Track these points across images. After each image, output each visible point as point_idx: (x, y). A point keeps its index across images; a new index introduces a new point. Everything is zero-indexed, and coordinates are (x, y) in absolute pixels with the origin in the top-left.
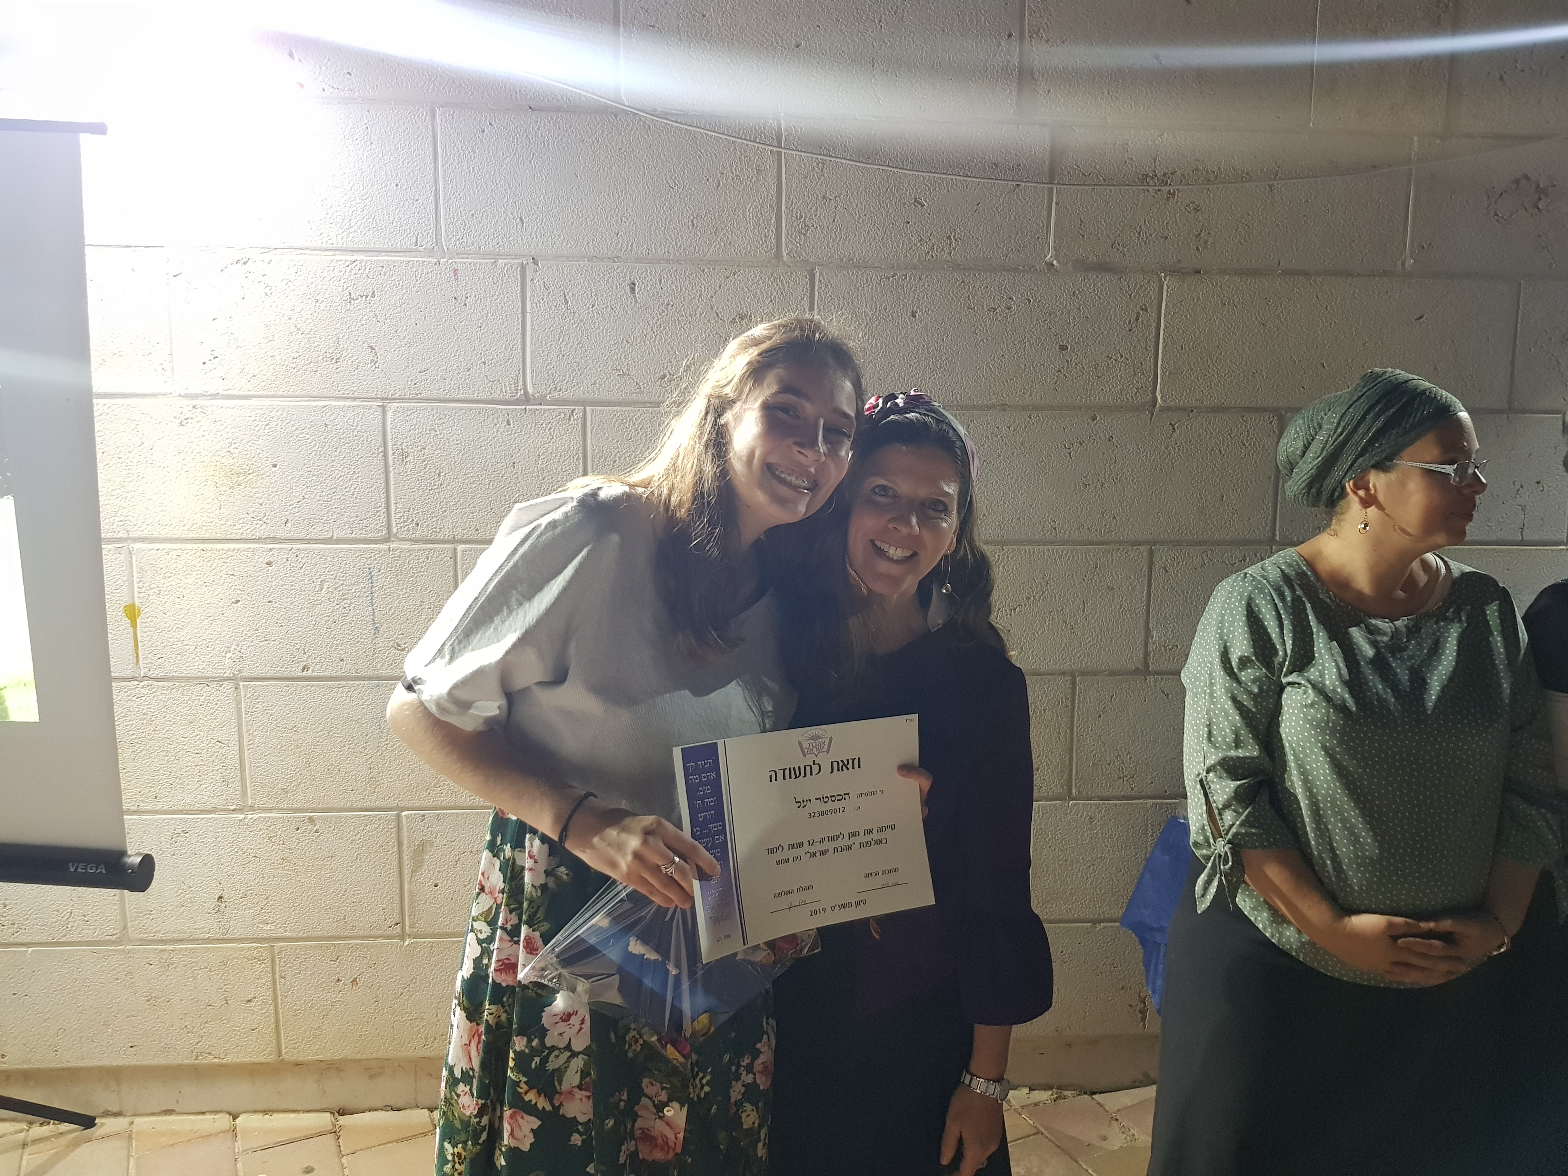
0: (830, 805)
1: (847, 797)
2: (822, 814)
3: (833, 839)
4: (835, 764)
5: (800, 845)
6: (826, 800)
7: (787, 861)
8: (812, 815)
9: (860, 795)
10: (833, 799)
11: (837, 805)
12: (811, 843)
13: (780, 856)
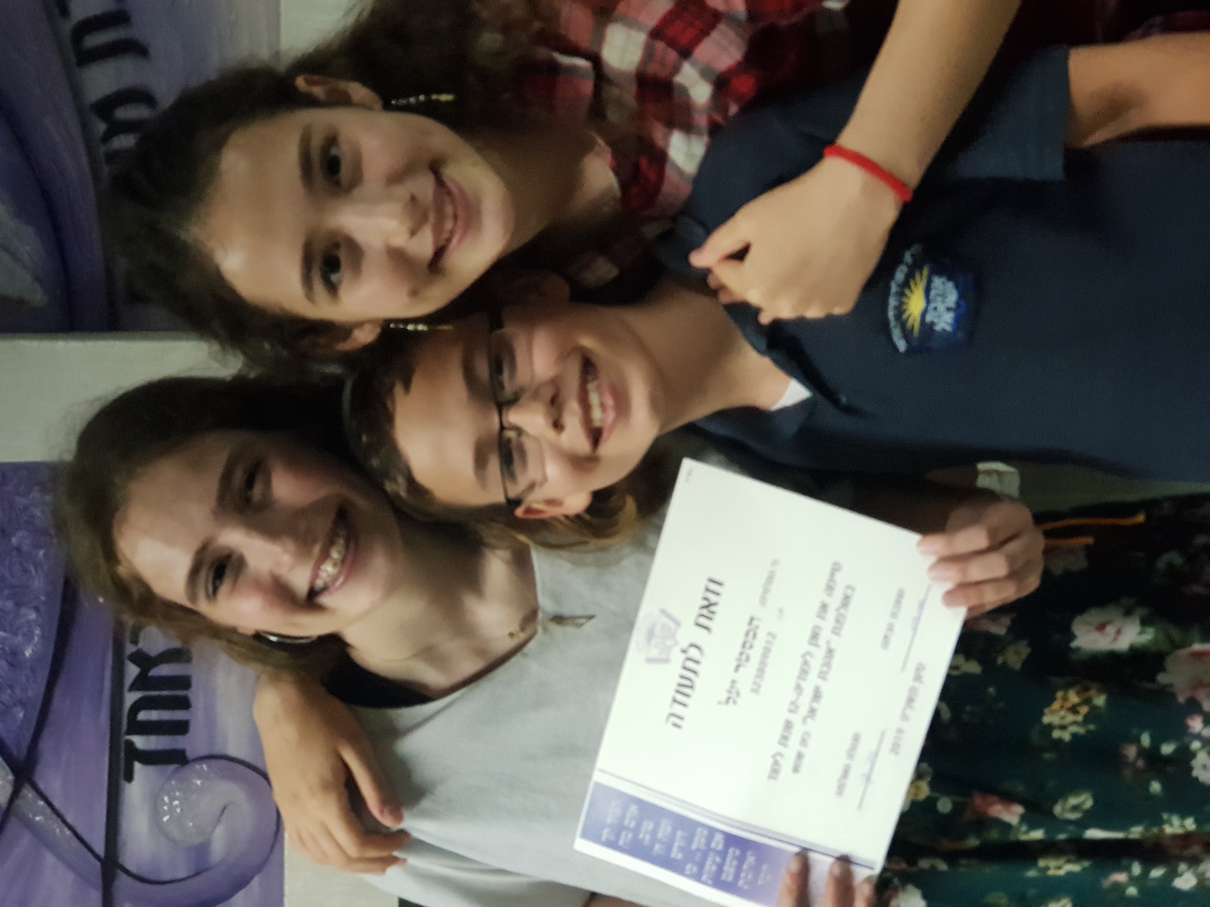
0: (755, 654)
1: (755, 623)
2: (761, 671)
3: (804, 672)
4: (703, 621)
5: (788, 725)
6: (744, 657)
7: (800, 756)
8: (755, 687)
9: (763, 601)
10: (748, 645)
11: (759, 644)
12: (794, 708)
13: (787, 764)
